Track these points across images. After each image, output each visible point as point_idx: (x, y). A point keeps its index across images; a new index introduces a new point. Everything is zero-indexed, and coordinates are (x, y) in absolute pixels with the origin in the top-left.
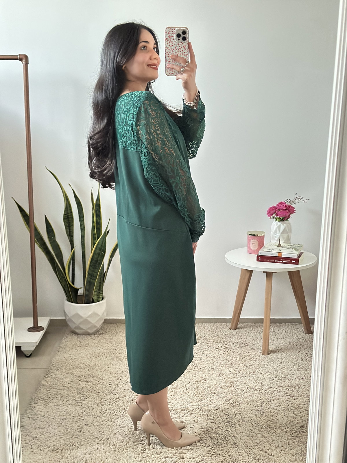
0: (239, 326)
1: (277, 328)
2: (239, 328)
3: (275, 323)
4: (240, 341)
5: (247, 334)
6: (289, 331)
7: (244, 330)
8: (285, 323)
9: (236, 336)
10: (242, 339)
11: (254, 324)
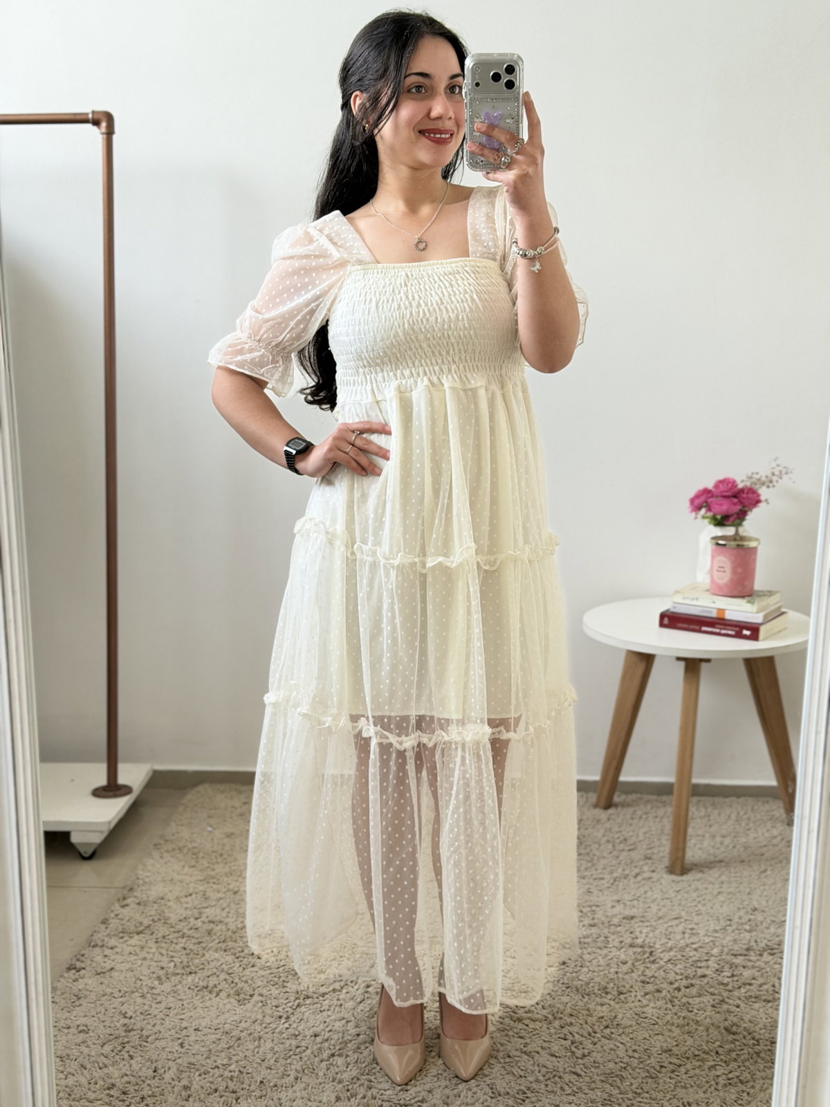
0: (616, 799)
1: (716, 808)
2: (616, 806)
3: (713, 796)
4: (617, 836)
5: (636, 821)
6: (746, 816)
7: (630, 810)
8: (738, 797)
9: (608, 825)
10: (623, 833)
11: (655, 797)
